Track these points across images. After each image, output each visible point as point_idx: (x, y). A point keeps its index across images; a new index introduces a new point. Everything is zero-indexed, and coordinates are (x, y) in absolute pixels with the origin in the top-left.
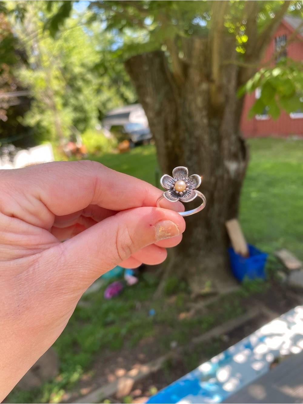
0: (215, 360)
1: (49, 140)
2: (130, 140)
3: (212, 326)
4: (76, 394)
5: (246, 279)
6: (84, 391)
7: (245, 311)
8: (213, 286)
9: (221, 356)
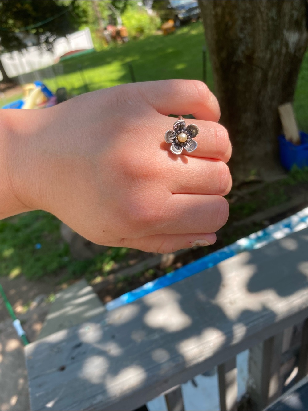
0: (253, 236)
1: (86, 23)
2: (176, 18)
3: (254, 211)
4: (124, 264)
5: (294, 167)
6: (132, 262)
7: (289, 199)
8: (258, 174)
9: (260, 233)
